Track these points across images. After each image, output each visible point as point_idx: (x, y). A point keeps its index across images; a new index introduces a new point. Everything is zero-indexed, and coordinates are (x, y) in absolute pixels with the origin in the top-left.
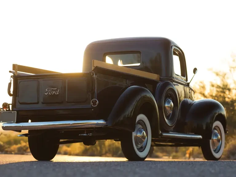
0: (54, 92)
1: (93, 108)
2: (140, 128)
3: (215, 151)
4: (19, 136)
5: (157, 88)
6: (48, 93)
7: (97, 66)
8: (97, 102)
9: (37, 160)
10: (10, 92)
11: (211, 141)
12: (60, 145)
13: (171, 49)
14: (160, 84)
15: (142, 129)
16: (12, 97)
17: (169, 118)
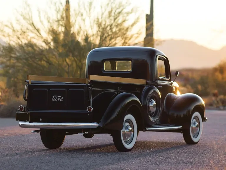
0: (59, 99)
1: (89, 113)
2: (128, 125)
3: (193, 136)
4: (32, 132)
5: (143, 92)
6: (55, 100)
7: (92, 81)
8: (91, 108)
9: (47, 148)
10: (25, 97)
11: (191, 129)
12: (66, 136)
13: (156, 58)
14: (145, 89)
15: (130, 126)
16: (27, 101)
17: (153, 116)
